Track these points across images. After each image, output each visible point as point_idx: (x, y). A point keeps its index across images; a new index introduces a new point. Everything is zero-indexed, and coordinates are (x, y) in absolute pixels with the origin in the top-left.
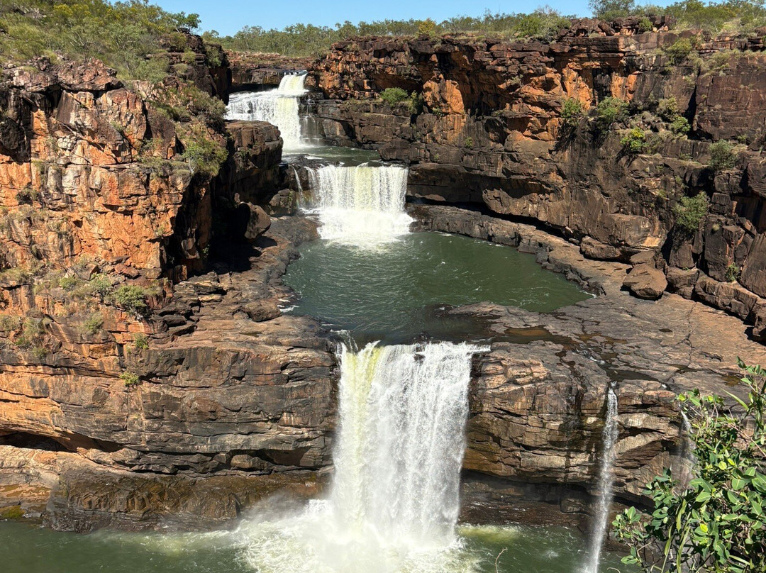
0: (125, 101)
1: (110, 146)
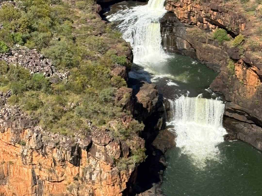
0: (115, 147)
1: (110, 164)
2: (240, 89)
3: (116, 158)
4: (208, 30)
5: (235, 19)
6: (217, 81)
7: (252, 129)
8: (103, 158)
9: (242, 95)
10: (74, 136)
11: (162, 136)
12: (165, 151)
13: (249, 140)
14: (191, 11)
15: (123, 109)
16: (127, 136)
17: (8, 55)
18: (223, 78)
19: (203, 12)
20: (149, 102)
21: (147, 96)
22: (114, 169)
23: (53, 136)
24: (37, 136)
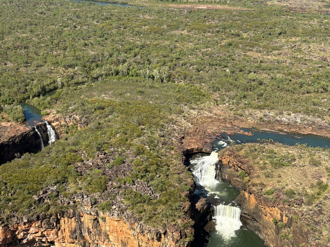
0: (178, 233)
1: (174, 242)
2: (248, 204)
3: (178, 239)
4: (237, 171)
5: (249, 167)
6: (238, 197)
7: (254, 223)
8: (171, 239)
9: (249, 207)
10: (158, 227)
11: (209, 224)
12: (210, 232)
13: (252, 229)
14: (229, 161)
15: (185, 214)
16: (185, 228)
17: (133, 185)
18: (241, 197)
19: (235, 162)
20: (201, 208)
21: (201, 205)
22: (177, 244)
23: (148, 227)
24: (140, 227)
